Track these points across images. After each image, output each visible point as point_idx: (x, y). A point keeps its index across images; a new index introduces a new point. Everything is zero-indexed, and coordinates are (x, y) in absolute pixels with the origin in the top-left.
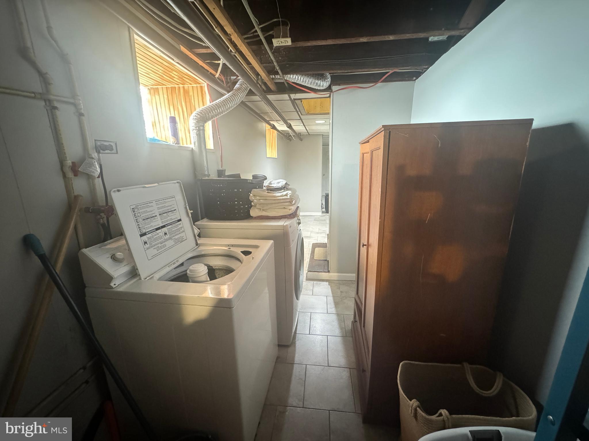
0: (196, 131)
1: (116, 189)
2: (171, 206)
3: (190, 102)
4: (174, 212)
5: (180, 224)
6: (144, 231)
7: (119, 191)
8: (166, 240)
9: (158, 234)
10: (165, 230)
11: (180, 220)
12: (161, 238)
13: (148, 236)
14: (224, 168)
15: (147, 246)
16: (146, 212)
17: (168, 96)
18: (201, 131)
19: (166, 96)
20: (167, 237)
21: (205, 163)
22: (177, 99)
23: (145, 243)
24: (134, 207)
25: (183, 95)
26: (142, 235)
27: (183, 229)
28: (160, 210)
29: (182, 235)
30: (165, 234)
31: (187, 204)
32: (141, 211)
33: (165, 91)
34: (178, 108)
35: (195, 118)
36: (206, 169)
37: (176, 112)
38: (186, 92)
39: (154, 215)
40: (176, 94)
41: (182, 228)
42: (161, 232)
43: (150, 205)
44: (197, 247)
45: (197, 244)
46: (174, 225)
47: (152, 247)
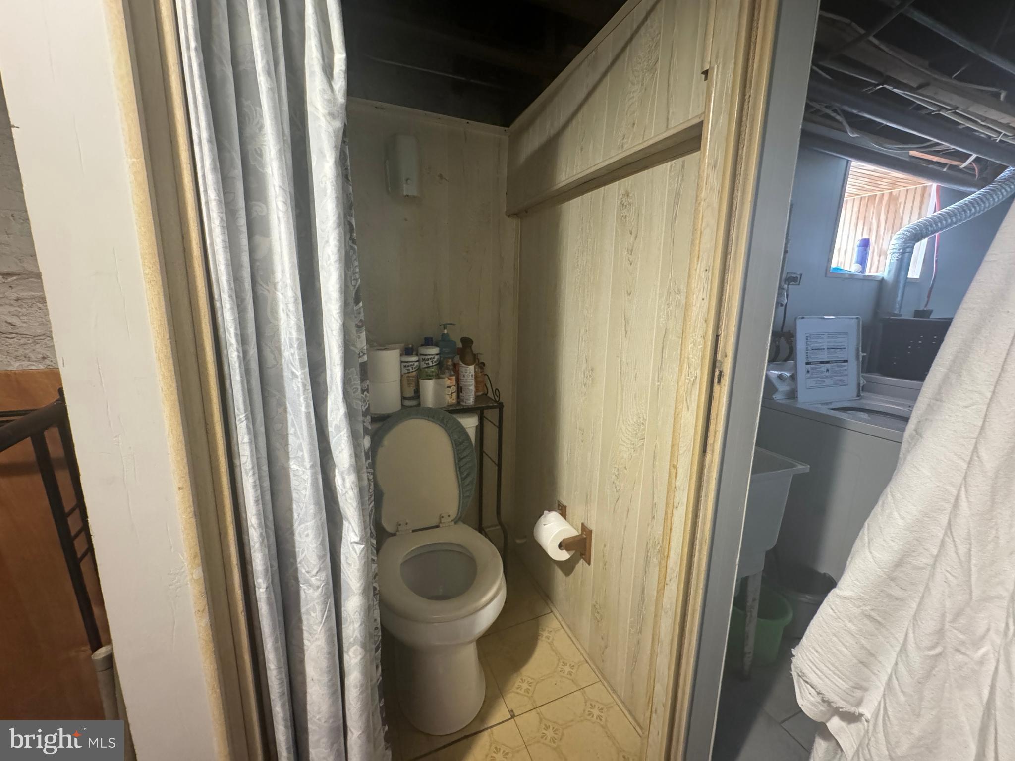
0: (898, 254)
1: (801, 316)
2: (841, 342)
3: (896, 212)
4: (843, 350)
5: (846, 366)
6: (810, 360)
7: (803, 318)
8: (827, 377)
9: (821, 367)
10: (828, 366)
11: (846, 361)
12: (821, 372)
13: (813, 366)
14: (929, 308)
15: (809, 375)
16: (817, 343)
17: (859, 209)
18: (907, 254)
19: (856, 209)
20: (827, 374)
21: (899, 299)
22: (873, 210)
23: (808, 372)
24: (808, 335)
25: (886, 205)
26: (808, 363)
27: (846, 373)
28: (829, 344)
29: (845, 378)
30: (828, 370)
31: (861, 345)
32: (813, 340)
33: (857, 203)
34: (871, 223)
35: (901, 236)
36: (897, 307)
37: (866, 228)
38: (893, 199)
39: (822, 348)
40: (874, 204)
41: (846, 370)
42: (824, 367)
43: (822, 336)
44: (858, 398)
45: (859, 395)
46: (839, 364)
47: (812, 378)
